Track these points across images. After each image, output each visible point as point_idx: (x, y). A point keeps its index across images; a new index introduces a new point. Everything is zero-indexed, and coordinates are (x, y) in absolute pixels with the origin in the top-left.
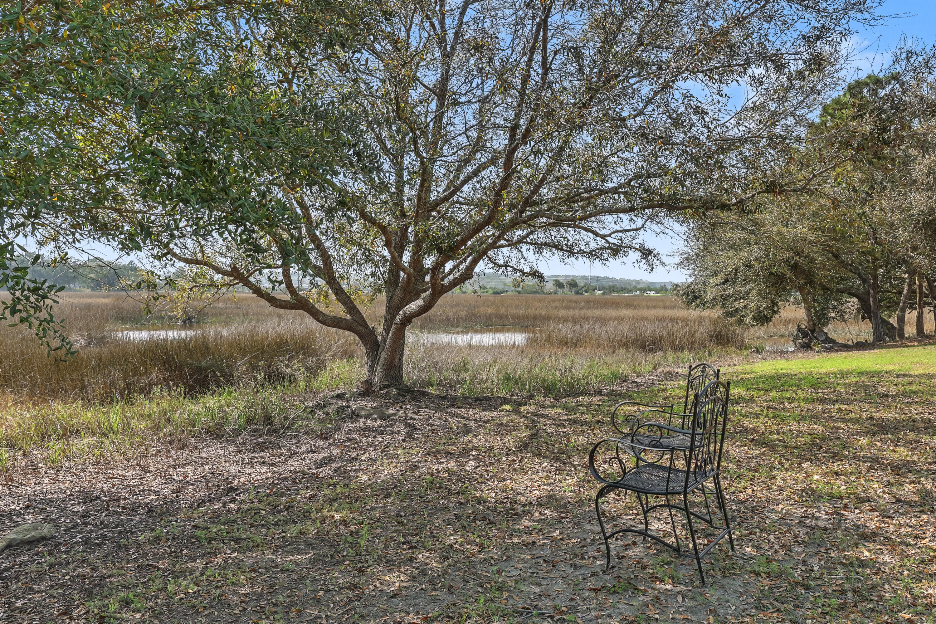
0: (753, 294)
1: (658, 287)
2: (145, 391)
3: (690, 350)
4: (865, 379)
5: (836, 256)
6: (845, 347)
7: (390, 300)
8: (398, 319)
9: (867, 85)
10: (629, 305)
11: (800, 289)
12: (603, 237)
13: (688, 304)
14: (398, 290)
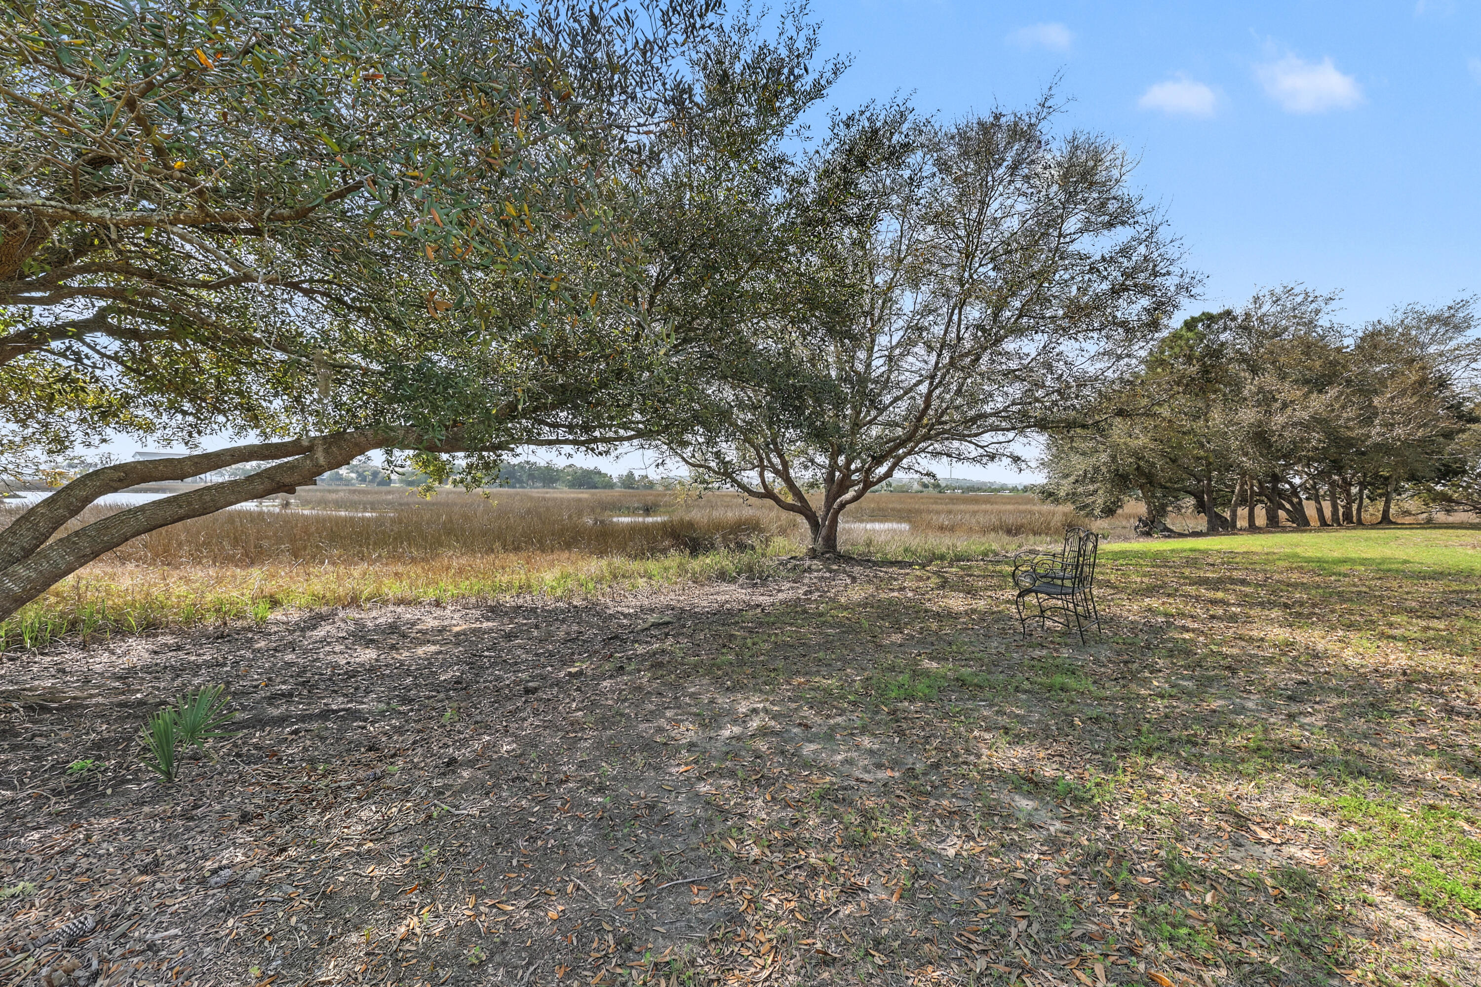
0: (1100, 492)
1: (1010, 486)
2: (664, 551)
3: (1047, 534)
4: (1197, 555)
5: (1174, 461)
6: (1181, 535)
7: (828, 491)
8: (835, 506)
9: (1202, 320)
10: (987, 501)
11: (1141, 487)
12: (982, 447)
13: (1043, 501)
14: (835, 486)
